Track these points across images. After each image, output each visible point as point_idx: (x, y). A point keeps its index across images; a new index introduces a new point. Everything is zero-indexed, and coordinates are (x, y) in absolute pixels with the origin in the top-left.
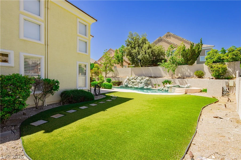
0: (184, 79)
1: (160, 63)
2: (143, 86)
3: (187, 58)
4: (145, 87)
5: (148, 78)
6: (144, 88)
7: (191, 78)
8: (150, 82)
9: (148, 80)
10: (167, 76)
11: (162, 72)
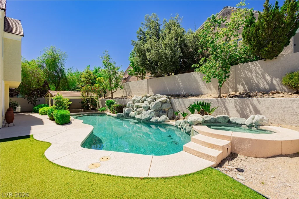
0: (250, 99)
1: (197, 65)
2: (150, 115)
3: (259, 42)
4: (154, 119)
5: (164, 98)
6: (151, 120)
7: (273, 94)
8: (169, 107)
9: (166, 102)
10: (210, 92)
11: (200, 83)
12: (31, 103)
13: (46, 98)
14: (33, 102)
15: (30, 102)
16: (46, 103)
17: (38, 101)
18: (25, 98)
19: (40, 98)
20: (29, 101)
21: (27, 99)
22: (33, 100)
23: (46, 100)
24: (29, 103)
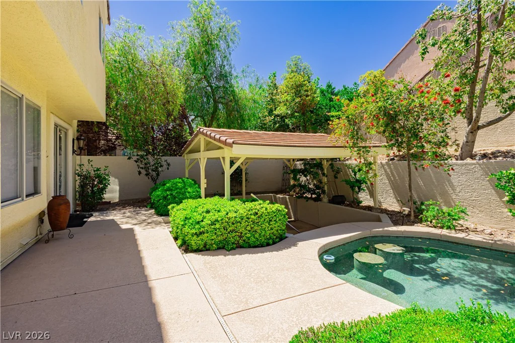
12: (147, 175)
13: (187, 158)
14: (150, 171)
15: (144, 172)
16: (187, 176)
17: (165, 167)
18: (129, 158)
19: (170, 159)
20: (141, 166)
21: (136, 161)
22: (152, 163)
23: (187, 162)
24: (140, 173)
